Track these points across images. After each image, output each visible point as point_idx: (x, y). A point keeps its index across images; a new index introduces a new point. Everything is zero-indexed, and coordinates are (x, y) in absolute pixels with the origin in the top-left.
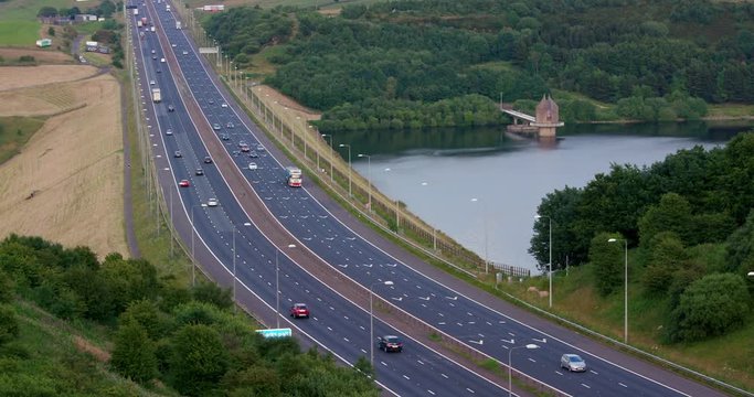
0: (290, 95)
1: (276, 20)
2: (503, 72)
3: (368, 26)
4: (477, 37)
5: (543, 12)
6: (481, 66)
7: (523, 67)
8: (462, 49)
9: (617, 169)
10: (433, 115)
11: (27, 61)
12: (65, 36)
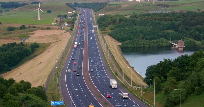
0: (114, 38)
1: (113, 18)
2: (171, 33)
3: (137, 20)
4: (165, 23)
5: (184, 17)
6: (166, 31)
7: (177, 31)
8: (161, 26)
9: (166, 60)
10: (151, 44)
11: (49, 29)
12: (60, 22)
